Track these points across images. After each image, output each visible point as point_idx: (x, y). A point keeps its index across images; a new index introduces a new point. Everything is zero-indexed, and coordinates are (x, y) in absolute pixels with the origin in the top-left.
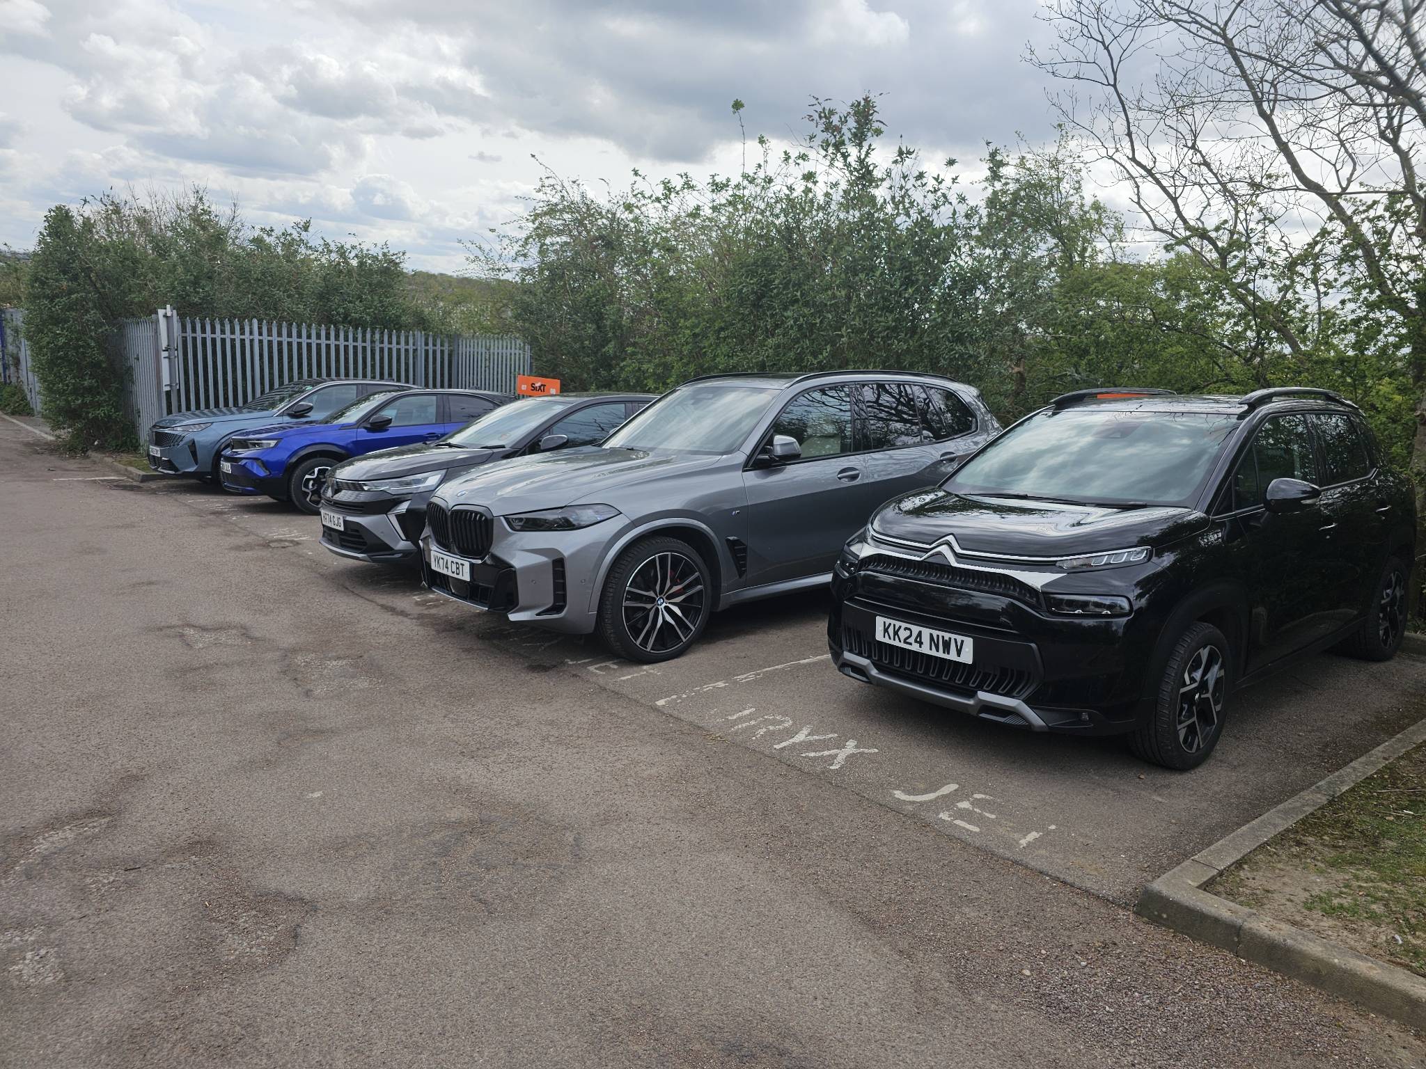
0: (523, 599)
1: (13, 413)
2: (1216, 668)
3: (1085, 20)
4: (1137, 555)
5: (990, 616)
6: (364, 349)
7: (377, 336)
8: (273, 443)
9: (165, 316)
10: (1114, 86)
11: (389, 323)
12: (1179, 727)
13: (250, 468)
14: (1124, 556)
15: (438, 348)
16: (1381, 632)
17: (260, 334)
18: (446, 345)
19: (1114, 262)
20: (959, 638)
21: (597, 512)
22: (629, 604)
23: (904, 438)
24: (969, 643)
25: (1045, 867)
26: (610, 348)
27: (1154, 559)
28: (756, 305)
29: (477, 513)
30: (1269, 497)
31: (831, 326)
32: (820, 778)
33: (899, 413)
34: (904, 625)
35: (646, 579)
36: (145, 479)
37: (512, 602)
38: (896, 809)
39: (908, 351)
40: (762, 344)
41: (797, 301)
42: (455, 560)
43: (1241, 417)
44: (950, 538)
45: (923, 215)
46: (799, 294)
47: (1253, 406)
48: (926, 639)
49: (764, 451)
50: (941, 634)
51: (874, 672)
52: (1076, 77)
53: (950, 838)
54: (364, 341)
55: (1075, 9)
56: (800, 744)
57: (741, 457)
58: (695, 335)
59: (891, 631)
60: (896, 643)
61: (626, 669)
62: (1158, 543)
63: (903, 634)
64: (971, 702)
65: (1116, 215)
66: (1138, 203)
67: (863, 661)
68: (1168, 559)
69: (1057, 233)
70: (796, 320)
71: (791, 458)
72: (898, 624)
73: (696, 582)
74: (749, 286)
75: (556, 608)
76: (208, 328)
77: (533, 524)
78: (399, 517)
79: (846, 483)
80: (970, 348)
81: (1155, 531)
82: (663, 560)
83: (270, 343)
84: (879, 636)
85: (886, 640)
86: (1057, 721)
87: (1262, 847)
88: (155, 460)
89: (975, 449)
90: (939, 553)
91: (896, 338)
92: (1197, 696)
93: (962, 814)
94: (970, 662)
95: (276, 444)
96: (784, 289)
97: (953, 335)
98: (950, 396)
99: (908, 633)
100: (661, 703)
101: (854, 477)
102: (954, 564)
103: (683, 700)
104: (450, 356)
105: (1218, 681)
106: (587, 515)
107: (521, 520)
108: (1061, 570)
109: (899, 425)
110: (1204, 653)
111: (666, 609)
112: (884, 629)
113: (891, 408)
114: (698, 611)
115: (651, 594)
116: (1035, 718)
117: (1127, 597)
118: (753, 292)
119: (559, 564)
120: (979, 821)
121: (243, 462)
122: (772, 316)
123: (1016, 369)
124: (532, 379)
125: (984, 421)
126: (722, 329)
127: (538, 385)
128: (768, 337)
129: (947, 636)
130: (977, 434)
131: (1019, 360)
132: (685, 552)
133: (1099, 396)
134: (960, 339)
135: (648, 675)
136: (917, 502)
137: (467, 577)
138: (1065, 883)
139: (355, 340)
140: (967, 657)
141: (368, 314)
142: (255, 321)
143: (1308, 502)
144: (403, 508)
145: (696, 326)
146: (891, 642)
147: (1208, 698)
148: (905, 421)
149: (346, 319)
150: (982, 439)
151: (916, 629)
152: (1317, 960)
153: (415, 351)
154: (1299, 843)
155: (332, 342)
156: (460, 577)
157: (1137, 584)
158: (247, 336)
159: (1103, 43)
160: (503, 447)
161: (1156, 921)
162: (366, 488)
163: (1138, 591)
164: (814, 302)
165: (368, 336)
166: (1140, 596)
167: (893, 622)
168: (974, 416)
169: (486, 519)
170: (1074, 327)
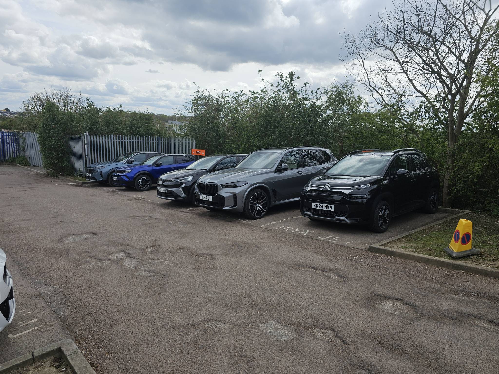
0: (226, 204)
1: (24, 165)
2: (387, 210)
3: (354, 49)
4: (368, 186)
5: (338, 201)
6: (143, 142)
7: (147, 138)
8: (130, 171)
9: (86, 135)
10: (363, 66)
11: (149, 134)
12: (379, 223)
13: (123, 178)
14: (365, 186)
15: (165, 141)
16: (431, 207)
17: (114, 139)
18: (167, 140)
19: (366, 112)
20: (331, 205)
21: (243, 183)
22: (251, 205)
23: (310, 164)
24: (333, 206)
25: (351, 246)
26: (221, 140)
27: (372, 186)
28: (266, 127)
29: (213, 184)
30: (397, 173)
31: (288, 133)
32: (303, 236)
33: (308, 157)
34: (319, 204)
35: (254, 199)
36: (83, 183)
37: (224, 205)
38: (320, 240)
39: (311, 140)
40: (268, 138)
41: (279, 126)
42: (207, 196)
43: (392, 156)
44: (328, 184)
45: (313, 102)
46: (279, 124)
47: (395, 153)
48: (324, 206)
49: (279, 168)
50: (327, 205)
51: (312, 215)
52: (352, 64)
53: (332, 243)
54: (143, 140)
55: (352, 46)
56: (297, 231)
57: (274, 169)
58: (248, 136)
59: (316, 205)
60: (317, 208)
61: (250, 221)
62: (372, 183)
63: (319, 206)
64: (334, 219)
65: (366, 99)
66: (372, 96)
67: (310, 213)
68: (375, 186)
69: (349, 105)
70: (278, 132)
71: (286, 169)
72: (317, 204)
73: (265, 200)
74: (264, 122)
75: (235, 206)
76: (98, 138)
77: (227, 186)
78: (182, 188)
79: (299, 175)
80: (328, 138)
81: (373, 181)
82: (258, 194)
83: (116, 141)
84: (313, 207)
85: (315, 208)
86: (353, 221)
87: (393, 241)
88: (88, 178)
89: (330, 166)
90: (326, 188)
91: (307, 136)
92: (383, 217)
93: (334, 240)
94: (334, 210)
95: (131, 172)
96: (274, 123)
97: (323, 135)
98: (323, 152)
99: (320, 205)
100: (262, 226)
101: (301, 174)
102: (329, 189)
103: (267, 226)
104: (168, 143)
105: (388, 214)
106: (241, 184)
107: (224, 185)
108: (352, 189)
109: (308, 160)
110: (384, 207)
111: (259, 206)
112: (314, 205)
113: (306, 156)
114: (266, 207)
115: (255, 202)
116: (348, 221)
117: (366, 196)
118: (265, 124)
119: (235, 195)
120: (338, 241)
121: (121, 177)
122: (271, 130)
123: (341, 144)
124: (196, 150)
125: (333, 159)
126: (255, 134)
127: (198, 152)
128: (270, 136)
129: (328, 205)
130: (331, 162)
131: (341, 141)
132: (263, 192)
133: (363, 152)
134: (325, 136)
135: (256, 222)
136: (318, 178)
137: (211, 200)
138: (355, 248)
139: (141, 140)
140: (333, 209)
141: (144, 132)
142: (112, 135)
143: (406, 174)
144: (183, 186)
145: (248, 134)
146: (316, 208)
147: (385, 217)
148: (310, 159)
149: (138, 134)
150: (332, 163)
151: (321, 204)
152: (399, 253)
153: (158, 142)
154: (401, 240)
155: (134, 141)
156: (209, 200)
157: (368, 192)
158: (110, 140)
159: (360, 55)
160: (206, 169)
161: (372, 252)
162: (173, 181)
163: (369, 194)
164: (283, 126)
165: (144, 138)
166: (369, 195)
167: (316, 203)
168: (330, 157)
169: (216, 185)
170: (355, 132)
